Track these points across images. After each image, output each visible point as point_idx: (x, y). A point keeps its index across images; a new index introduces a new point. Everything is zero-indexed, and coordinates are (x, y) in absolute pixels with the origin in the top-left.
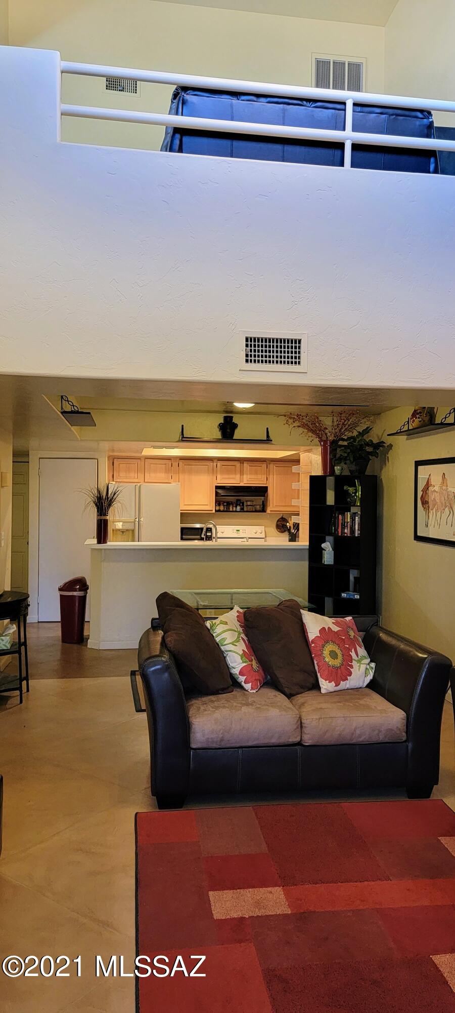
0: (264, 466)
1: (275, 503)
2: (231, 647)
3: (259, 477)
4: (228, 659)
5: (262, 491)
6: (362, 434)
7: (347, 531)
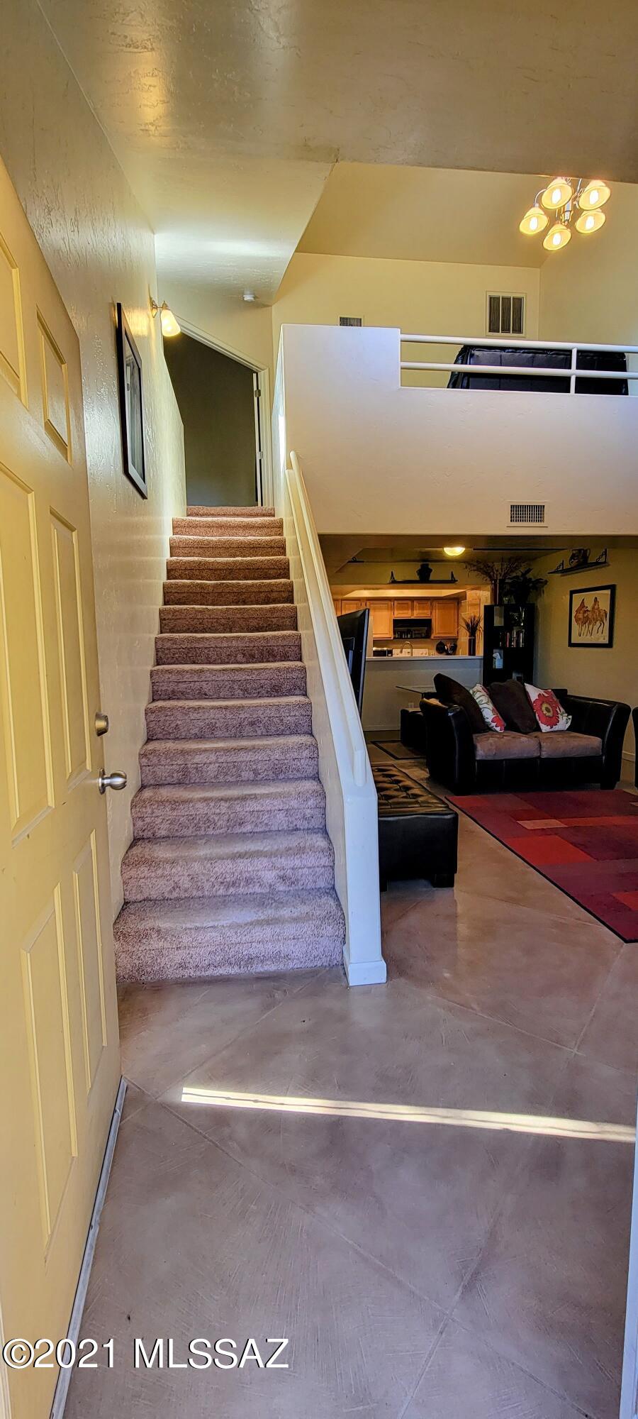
0: (429, 603)
1: (437, 631)
2: (485, 705)
3: (426, 611)
4: (484, 713)
5: (427, 623)
6: (524, 575)
7: (514, 644)
